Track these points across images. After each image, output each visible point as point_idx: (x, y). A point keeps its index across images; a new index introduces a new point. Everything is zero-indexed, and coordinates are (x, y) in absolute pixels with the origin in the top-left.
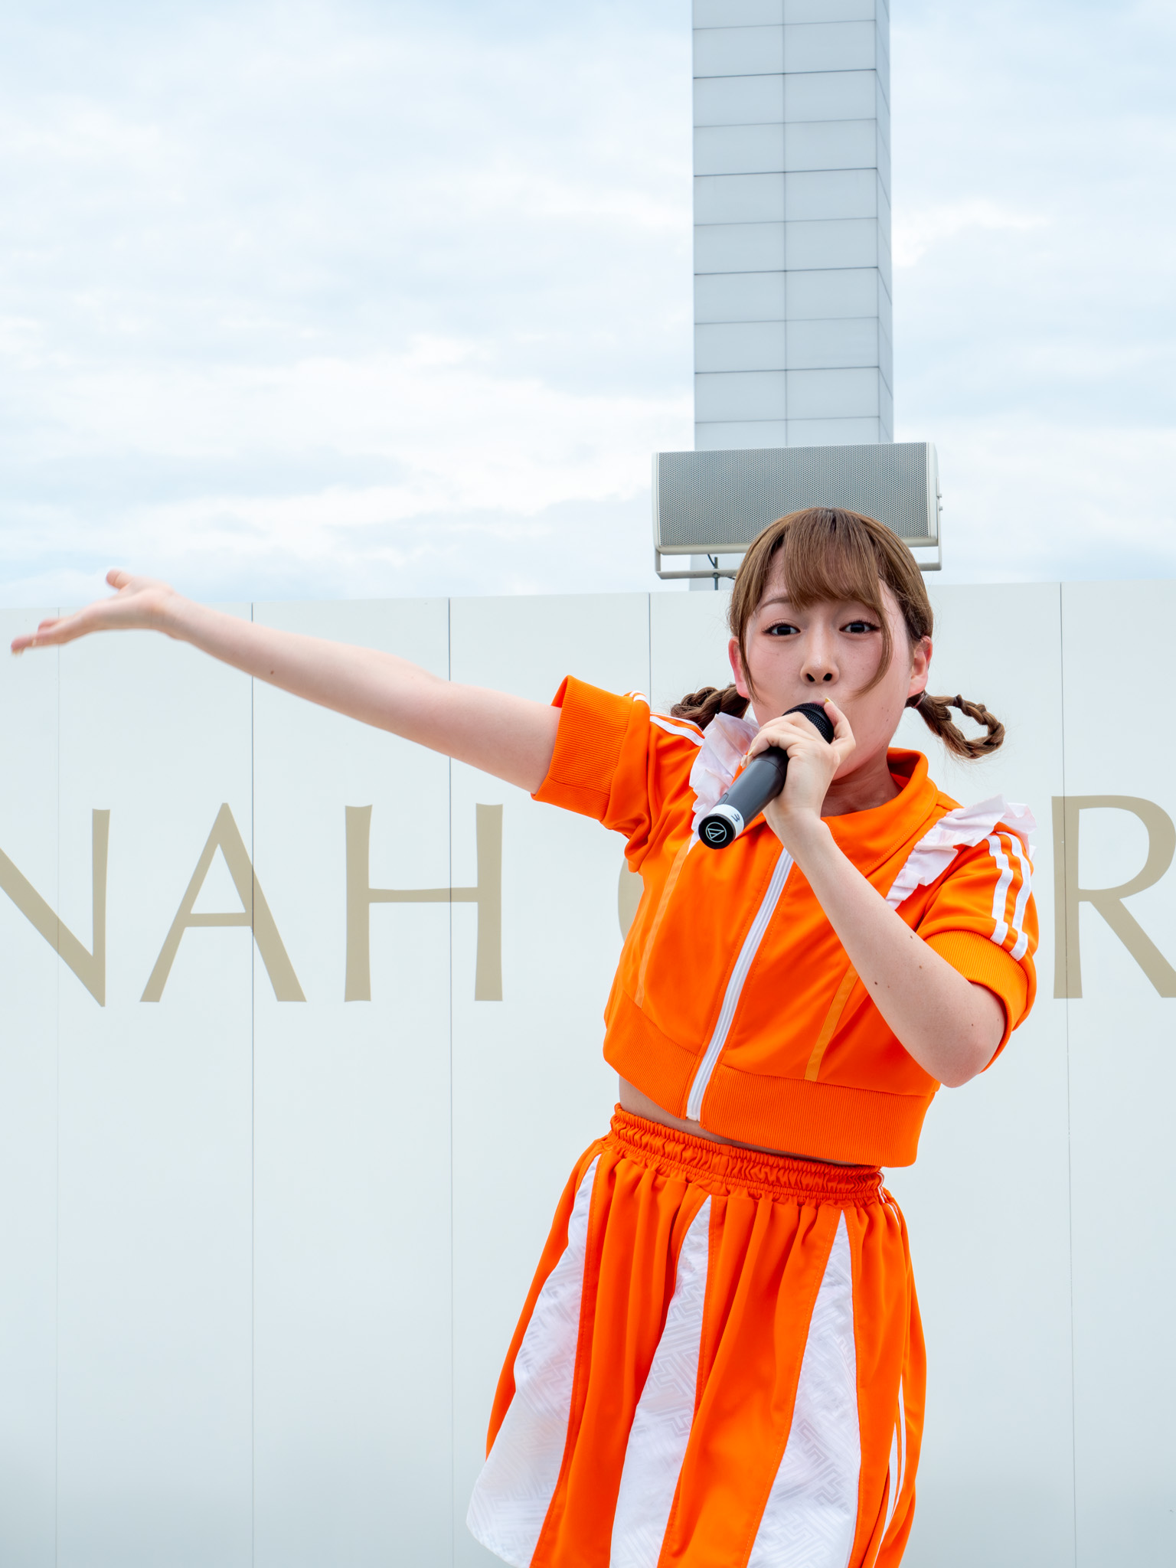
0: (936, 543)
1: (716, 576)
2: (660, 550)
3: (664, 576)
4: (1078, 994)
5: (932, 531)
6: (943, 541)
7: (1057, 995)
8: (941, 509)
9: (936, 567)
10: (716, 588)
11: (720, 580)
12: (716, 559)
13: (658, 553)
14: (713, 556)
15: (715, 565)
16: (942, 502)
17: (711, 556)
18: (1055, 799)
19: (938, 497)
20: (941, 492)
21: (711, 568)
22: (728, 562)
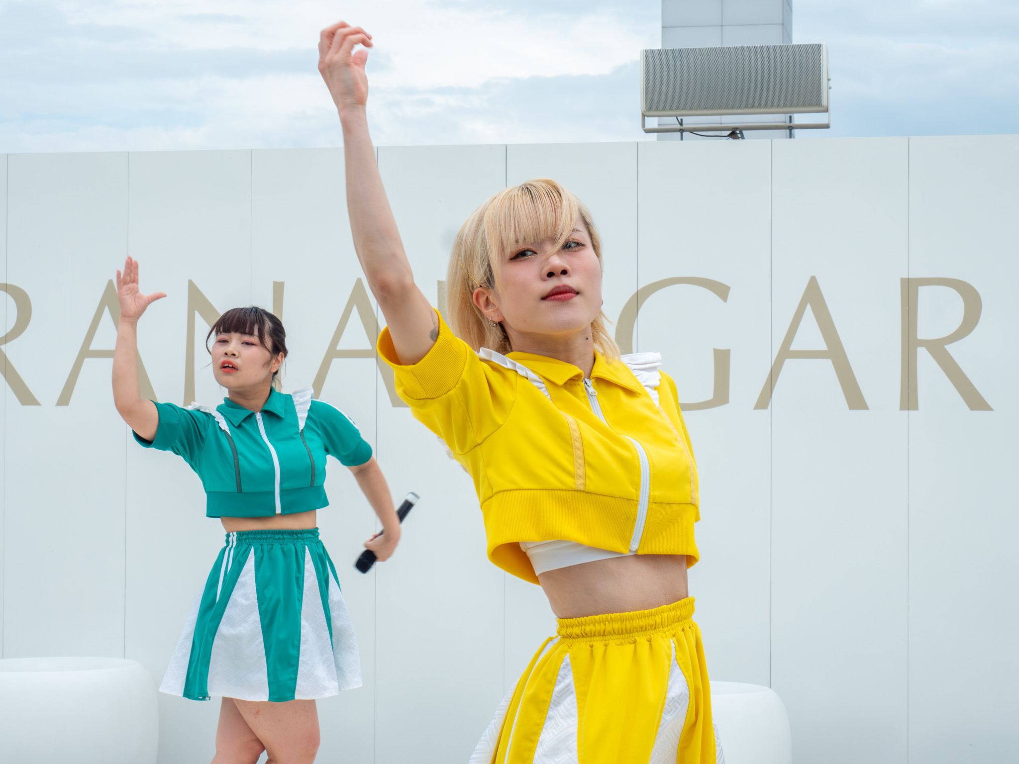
0: (827, 111)
1: (682, 131)
2: (645, 114)
3: (648, 131)
4: (916, 408)
5: (824, 103)
6: (831, 109)
7: (902, 408)
8: (830, 88)
9: (827, 126)
10: (682, 139)
11: (684, 134)
12: (682, 120)
13: (644, 116)
14: (679, 118)
15: (681, 124)
16: (831, 83)
17: (678, 117)
18: (902, 280)
19: (829, 80)
20: (830, 77)
21: (679, 126)
22: (690, 121)
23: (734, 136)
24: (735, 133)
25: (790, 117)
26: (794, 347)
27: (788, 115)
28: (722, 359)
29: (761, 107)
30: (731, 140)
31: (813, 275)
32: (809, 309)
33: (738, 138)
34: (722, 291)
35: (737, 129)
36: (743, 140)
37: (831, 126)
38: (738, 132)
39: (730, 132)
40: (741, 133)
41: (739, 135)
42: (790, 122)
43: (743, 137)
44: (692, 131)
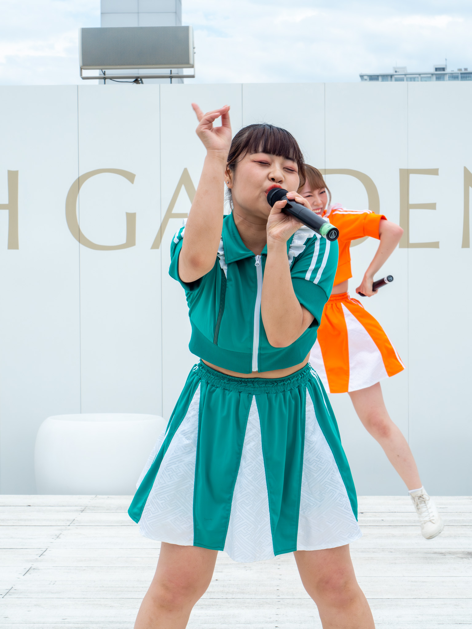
0: (192, 67)
1: (105, 78)
2: (82, 68)
3: (84, 78)
5: (191, 62)
6: (195, 66)
8: (195, 53)
9: (193, 77)
10: (105, 83)
11: (106, 80)
12: (105, 72)
13: (81, 69)
14: (103, 71)
15: (104, 74)
16: (195, 50)
19: (194, 48)
20: (195, 46)
21: (103, 76)
22: (110, 72)
23: (137, 82)
24: (137, 80)
25: (171, 71)
26: (175, 211)
27: (169, 70)
28: (131, 218)
29: (153, 64)
30: (135, 84)
31: (185, 167)
32: (183, 188)
33: (140, 83)
34: (130, 177)
35: (138, 77)
36: (142, 85)
37: (196, 76)
38: (139, 79)
39: (133, 80)
40: (141, 80)
41: (140, 82)
42: (171, 73)
43: (142, 83)
44: (111, 78)
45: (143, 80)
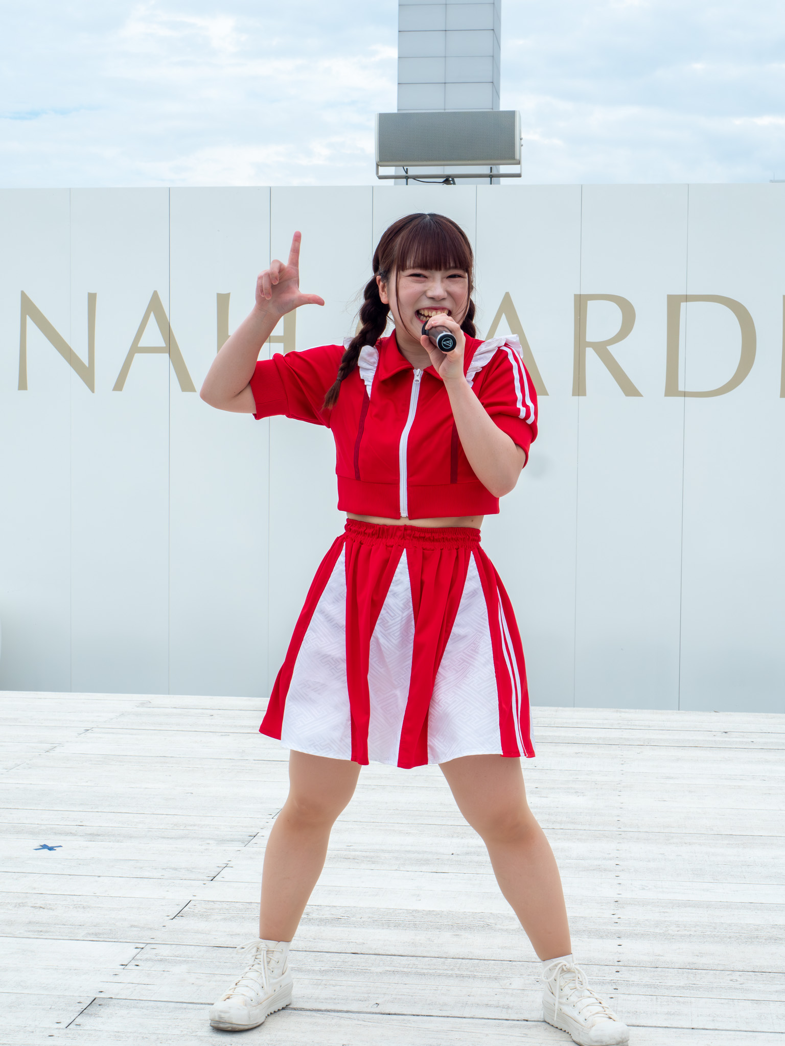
0: (519, 163)
1: (407, 178)
2: (378, 164)
3: (381, 178)
4: (584, 394)
5: (517, 157)
6: (523, 162)
7: (574, 394)
8: (522, 146)
9: (519, 176)
10: (407, 184)
11: (409, 180)
12: (407, 169)
13: (378, 165)
14: (405, 168)
15: (407, 172)
16: (523, 142)
18: (575, 295)
19: (521, 139)
20: (523, 136)
21: (404, 173)
22: (413, 171)
23: (447, 182)
24: (448, 180)
25: (491, 168)
27: (489, 167)
29: (469, 160)
31: (507, 291)
32: (504, 317)
33: (451, 184)
35: (449, 177)
36: (454, 186)
37: (523, 175)
38: (450, 179)
39: (445, 179)
40: (453, 180)
41: (452, 182)
42: (491, 171)
43: (454, 183)
44: (415, 178)
45: (455, 179)
